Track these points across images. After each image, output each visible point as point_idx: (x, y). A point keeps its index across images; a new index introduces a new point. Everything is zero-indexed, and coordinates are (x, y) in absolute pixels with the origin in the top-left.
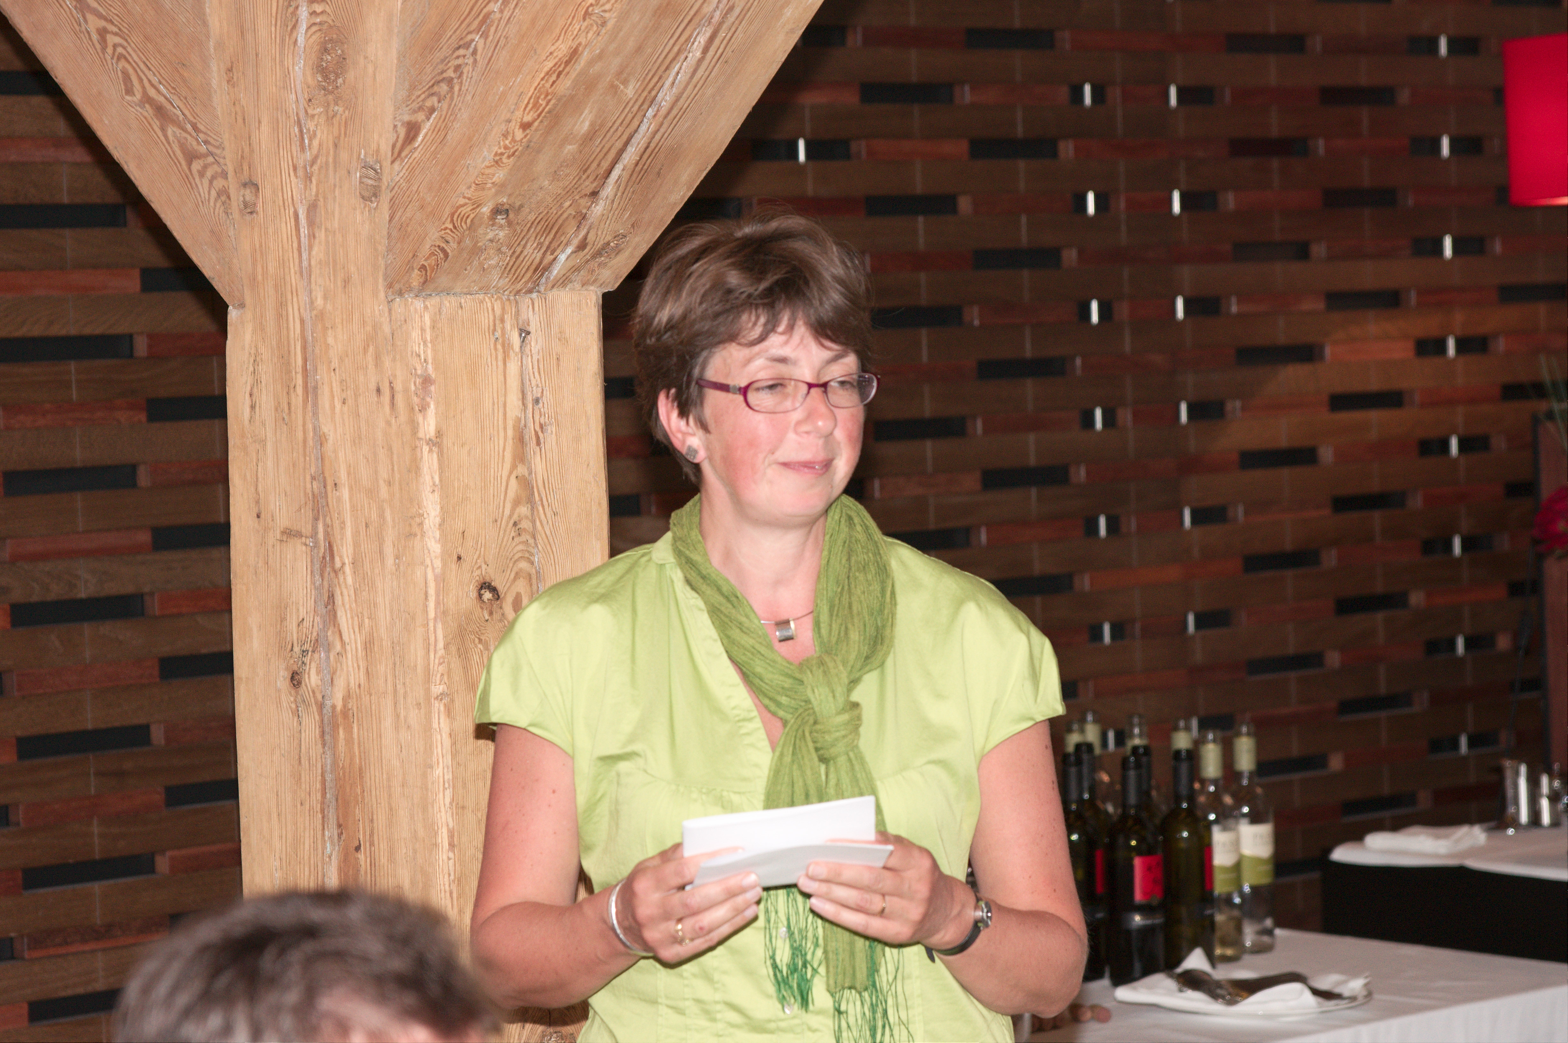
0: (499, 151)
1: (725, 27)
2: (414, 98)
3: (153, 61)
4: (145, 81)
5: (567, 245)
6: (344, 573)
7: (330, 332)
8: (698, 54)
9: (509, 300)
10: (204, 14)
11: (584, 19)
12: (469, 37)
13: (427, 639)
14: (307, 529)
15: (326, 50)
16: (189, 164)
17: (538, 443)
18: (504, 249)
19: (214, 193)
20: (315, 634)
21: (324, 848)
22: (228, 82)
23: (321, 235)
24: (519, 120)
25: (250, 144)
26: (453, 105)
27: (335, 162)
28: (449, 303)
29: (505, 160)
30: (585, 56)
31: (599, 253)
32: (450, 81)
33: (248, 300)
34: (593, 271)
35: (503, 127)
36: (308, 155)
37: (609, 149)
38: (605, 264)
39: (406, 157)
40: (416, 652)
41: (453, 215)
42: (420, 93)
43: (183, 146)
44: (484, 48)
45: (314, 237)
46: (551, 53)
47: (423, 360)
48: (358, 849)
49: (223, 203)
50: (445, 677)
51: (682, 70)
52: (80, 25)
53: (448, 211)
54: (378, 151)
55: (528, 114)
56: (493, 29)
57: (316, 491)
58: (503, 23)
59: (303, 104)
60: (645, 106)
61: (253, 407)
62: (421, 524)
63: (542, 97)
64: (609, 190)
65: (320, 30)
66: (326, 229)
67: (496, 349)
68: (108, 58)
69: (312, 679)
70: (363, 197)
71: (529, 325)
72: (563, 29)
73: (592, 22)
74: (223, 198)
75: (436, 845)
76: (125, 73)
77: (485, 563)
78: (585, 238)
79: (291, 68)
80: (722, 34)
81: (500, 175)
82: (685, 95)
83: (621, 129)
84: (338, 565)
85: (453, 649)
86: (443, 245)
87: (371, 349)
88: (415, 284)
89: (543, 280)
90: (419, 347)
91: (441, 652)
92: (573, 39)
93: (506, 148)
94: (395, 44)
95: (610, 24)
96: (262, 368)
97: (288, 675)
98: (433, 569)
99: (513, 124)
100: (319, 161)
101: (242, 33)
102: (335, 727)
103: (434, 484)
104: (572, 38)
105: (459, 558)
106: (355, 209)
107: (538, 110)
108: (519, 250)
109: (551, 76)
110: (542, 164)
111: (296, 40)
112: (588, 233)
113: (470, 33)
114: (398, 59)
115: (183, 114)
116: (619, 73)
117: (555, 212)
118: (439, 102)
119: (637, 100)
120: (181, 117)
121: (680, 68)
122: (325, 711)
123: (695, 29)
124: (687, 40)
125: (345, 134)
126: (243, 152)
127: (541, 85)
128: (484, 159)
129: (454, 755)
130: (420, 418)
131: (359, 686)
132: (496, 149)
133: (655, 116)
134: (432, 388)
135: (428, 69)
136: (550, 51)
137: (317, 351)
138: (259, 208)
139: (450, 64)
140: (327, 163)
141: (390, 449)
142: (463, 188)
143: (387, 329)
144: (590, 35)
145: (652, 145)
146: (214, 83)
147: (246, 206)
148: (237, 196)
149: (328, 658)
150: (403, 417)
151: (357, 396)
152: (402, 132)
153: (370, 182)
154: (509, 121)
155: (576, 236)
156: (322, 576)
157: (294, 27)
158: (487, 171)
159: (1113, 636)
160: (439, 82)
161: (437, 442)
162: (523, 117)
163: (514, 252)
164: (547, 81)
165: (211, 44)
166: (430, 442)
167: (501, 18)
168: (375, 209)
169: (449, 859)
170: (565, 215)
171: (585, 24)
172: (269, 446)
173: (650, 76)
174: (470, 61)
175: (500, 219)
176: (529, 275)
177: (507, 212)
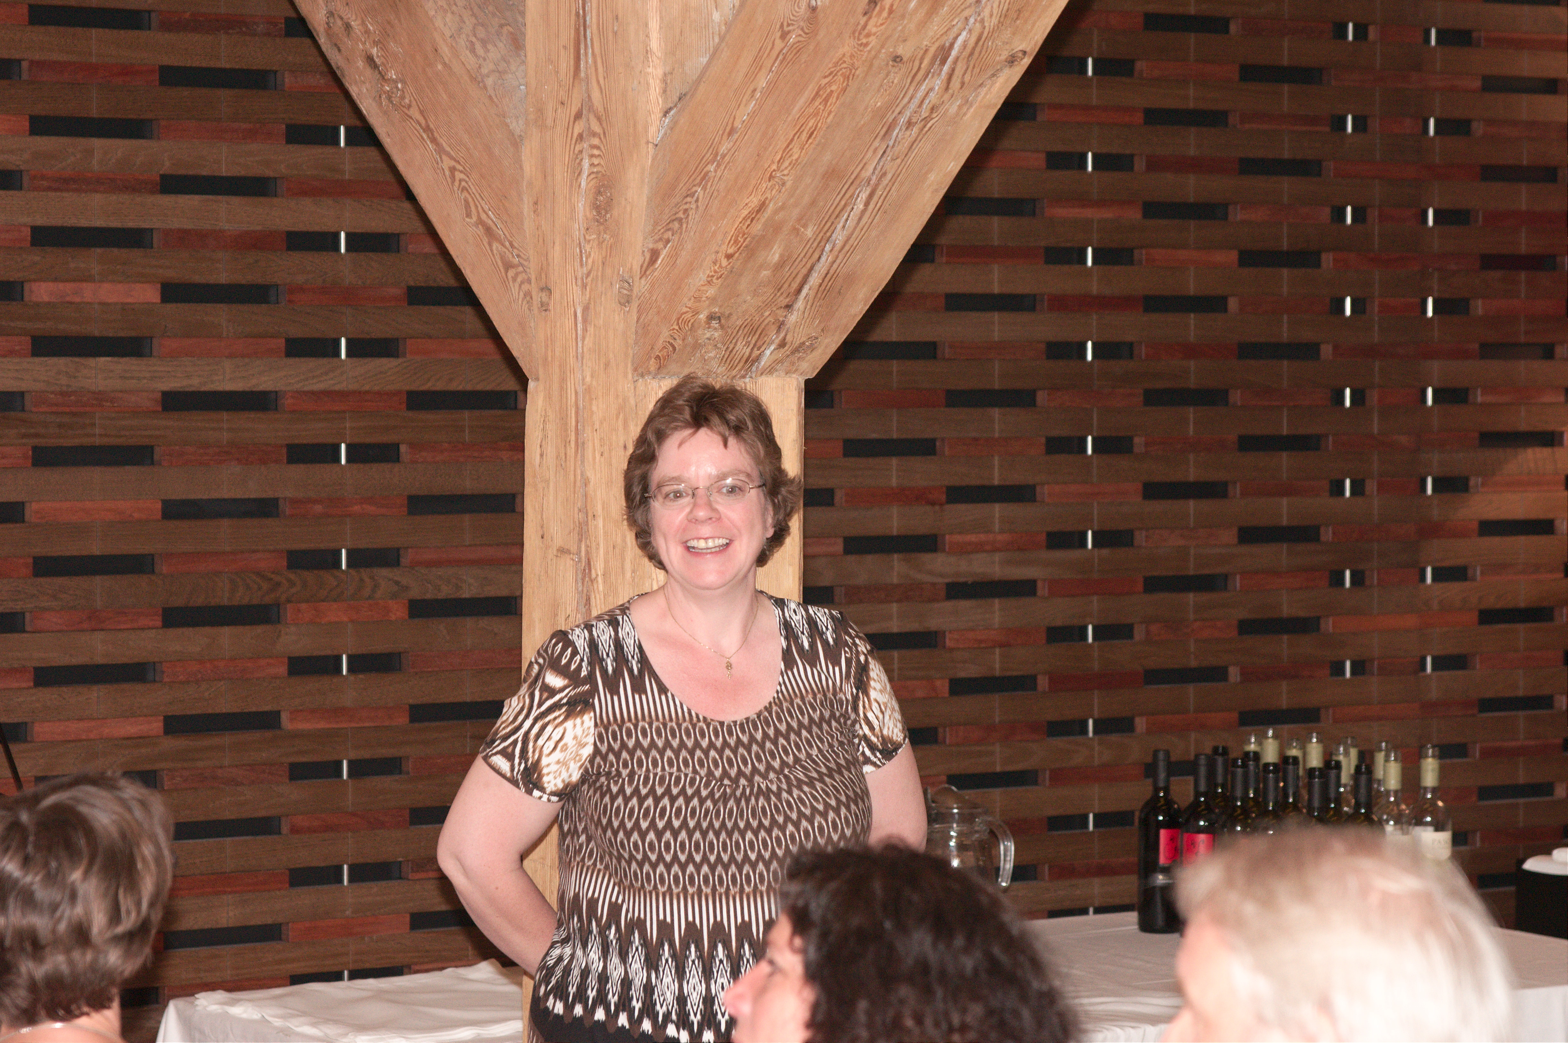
0: (711, 274)
1: (880, 187)
2: (656, 231)
3: (485, 193)
4: (480, 208)
5: (770, 344)
7: (594, 402)
8: (861, 207)
10: (521, 161)
12: (694, 189)
14: (574, 548)
15: (599, 192)
16: (506, 272)
19: (522, 294)
22: (534, 212)
23: (591, 329)
24: (725, 252)
25: (547, 259)
26: (681, 238)
27: (602, 276)
29: (715, 281)
30: (771, 207)
31: (796, 350)
32: (680, 220)
33: (541, 376)
34: (793, 364)
35: (713, 257)
36: (585, 270)
37: (797, 275)
38: (804, 358)
39: (649, 274)
41: (678, 319)
42: (660, 228)
43: (502, 258)
44: (703, 198)
45: (587, 330)
46: (746, 204)
49: (528, 302)
51: (850, 218)
52: (438, 164)
53: (674, 318)
54: (631, 269)
55: (731, 247)
56: (709, 184)
57: (581, 520)
58: (716, 179)
59: (583, 231)
60: (822, 244)
61: (542, 455)
63: (741, 236)
64: (800, 304)
65: (596, 177)
66: (595, 326)
68: (456, 189)
70: (620, 303)
72: (755, 187)
73: (775, 182)
74: (528, 298)
76: (466, 201)
78: (784, 339)
79: (576, 205)
80: (879, 192)
81: (711, 292)
82: (854, 236)
83: (805, 260)
84: (594, 576)
86: (672, 341)
87: (621, 415)
88: (652, 369)
89: (754, 368)
93: (715, 272)
94: (646, 191)
95: (789, 184)
96: (549, 426)
99: (720, 254)
100: (592, 274)
101: (545, 176)
104: (761, 193)
106: (614, 311)
107: (738, 245)
108: (731, 346)
109: (746, 221)
110: (744, 284)
111: (580, 185)
112: (786, 335)
113: (695, 186)
114: (648, 204)
115: (504, 234)
116: (799, 220)
117: (758, 319)
118: (673, 235)
119: (815, 239)
120: (503, 236)
121: (848, 216)
123: (857, 189)
124: (852, 196)
125: (610, 255)
126: (542, 264)
127: (739, 227)
128: (700, 280)
132: (708, 272)
133: (831, 251)
135: (667, 211)
136: (745, 202)
137: (585, 416)
138: (551, 307)
139: (681, 208)
140: (597, 276)
142: (685, 300)
143: (632, 402)
144: (774, 192)
145: (832, 272)
146: (525, 213)
147: (542, 305)
148: (538, 297)
152: (648, 256)
153: (625, 292)
154: (717, 252)
155: (777, 337)
156: (583, 583)
157: (579, 174)
158: (703, 288)
159: (1353, 673)
160: (673, 221)
162: (727, 250)
163: (728, 348)
164: (744, 224)
165: (525, 184)
167: (715, 176)
168: (628, 312)
170: (766, 322)
171: (770, 184)
172: (551, 485)
173: (824, 222)
174: (694, 206)
175: (714, 323)
176: (741, 364)
177: (719, 318)
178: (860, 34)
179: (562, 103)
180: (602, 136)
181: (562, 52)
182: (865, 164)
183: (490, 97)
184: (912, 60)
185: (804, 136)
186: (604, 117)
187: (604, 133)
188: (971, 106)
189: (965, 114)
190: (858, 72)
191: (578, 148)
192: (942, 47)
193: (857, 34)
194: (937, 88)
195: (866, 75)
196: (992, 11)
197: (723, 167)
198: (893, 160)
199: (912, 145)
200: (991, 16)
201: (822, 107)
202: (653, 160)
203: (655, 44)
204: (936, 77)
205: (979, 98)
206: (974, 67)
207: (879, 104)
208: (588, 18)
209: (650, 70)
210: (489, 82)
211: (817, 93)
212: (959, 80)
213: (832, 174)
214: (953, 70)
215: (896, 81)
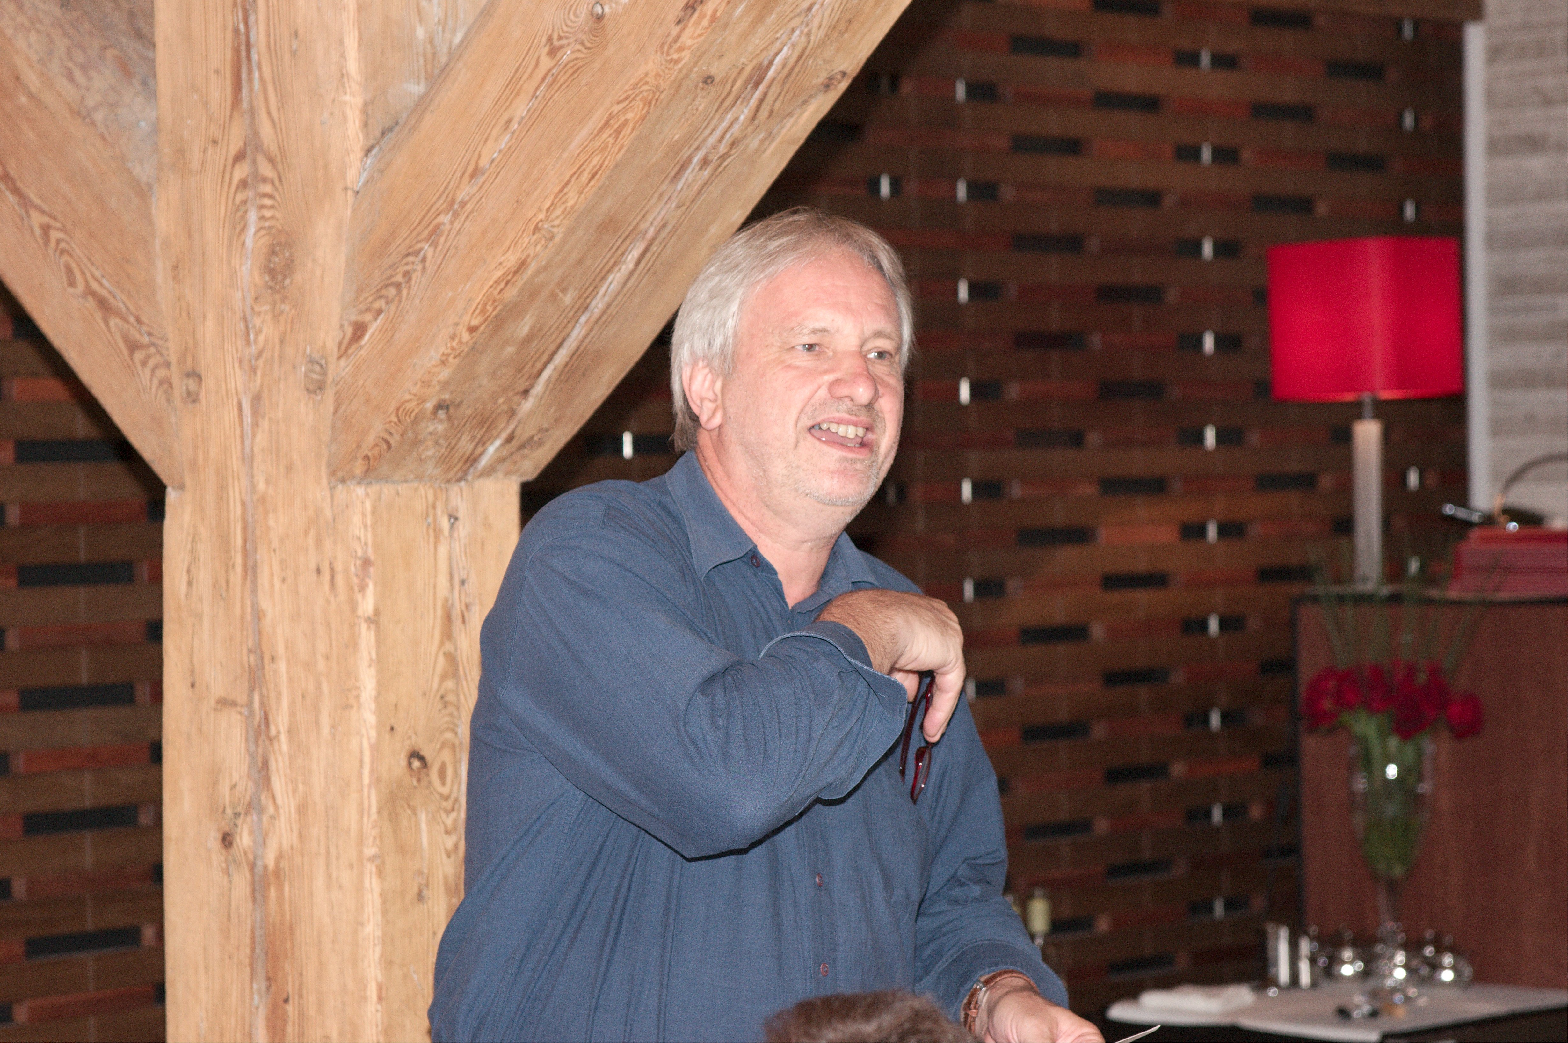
0: (446, 352)
1: (657, 242)
2: (361, 299)
3: (97, 256)
4: (88, 275)
5: (496, 438)
6: (279, 741)
7: (271, 515)
8: (631, 266)
9: (440, 487)
10: (151, 215)
11: (534, 233)
12: (419, 246)
13: (361, 804)
14: (242, 698)
15: (274, 252)
16: (132, 354)
17: (464, 621)
18: (441, 441)
19: (156, 382)
20: (248, 798)
21: (252, 1000)
22: (174, 278)
23: (265, 424)
24: (466, 324)
25: (194, 337)
26: (400, 308)
27: (281, 357)
28: (388, 490)
29: (451, 359)
30: (533, 267)
31: (522, 446)
32: (398, 286)
33: (188, 481)
34: (515, 462)
35: (451, 330)
36: (254, 349)
37: (544, 352)
38: (528, 456)
39: (352, 353)
40: (350, 817)
41: (398, 410)
42: (367, 295)
43: (125, 338)
44: (434, 256)
45: (257, 425)
46: (501, 264)
47: (363, 543)
48: (286, 1001)
49: (165, 392)
50: (378, 841)
51: (615, 280)
52: (22, 219)
53: (393, 406)
54: (324, 348)
55: (476, 318)
56: (442, 239)
57: (253, 663)
58: (453, 234)
59: (250, 300)
60: (579, 313)
61: (190, 583)
62: (358, 697)
63: (490, 303)
64: (539, 388)
65: (268, 234)
66: (270, 420)
67: (428, 533)
68: (51, 252)
69: (244, 839)
70: (308, 390)
71: (457, 510)
72: (513, 242)
73: (540, 236)
74: (165, 386)
75: (365, 998)
76: (67, 267)
77: (416, 734)
78: (513, 432)
79: (238, 268)
80: (654, 248)
81: (445, 374)
82: (616, 303)
83: (556, 333)
84: (273, 733)
85: (385, 814)
86: (387, 437)
87: (312, 532)
88: (358, 472)
89: (472, 470)
90: (360, 532)
91: (374, 816)
92: (523, 251)
93: (453, 349)
94: (344, 249)
95: (557, 239)
96: (201, 547)
97: (219, 836)
98: (369, 738)
99: (460, 327)
100: (264, 355)
101: (190, 234)
102: (266, 886)
103: (371, 659)
104: (520, 250)
105: (392, 729)
106: (299, 401)
107: (485, 314)
108: (454, 442)
109: (499, 284)
110: (484, 365)
111: (243, 244)
112: (516, 427)
113: (418, 242)
114: (347, 263)
115: (126, 306)
116: (560, 283)
117: (489, 408)
118: (387, 304)
119: (573, 307)
120: (124, 309)
121: (614, 278)
122: (256, 870)
123: (631, 243)
124: (623, 254)
125: (291, 331)
126: (186, 344)
127: (489, 292)
128: (431, 358)
129: (385, 912)
130: (359, 597)
131: (292, 847)
132: (443, 350)
133: (587, 322)
134: (371, 570)
135: (377, 274)
136: (500, 261)
137: (258, 532)
138: (202, 396)
139: (398, 270)
140: (272, 358)
141: (329, 626)
142: (409, 385)
143: (328, 513)
144: (539, 247)
145: (582, 348)
146: (159, 279)
147: (188, 395)
148: (180, 386)
149: (260, 820)
150: (343, 595)
151: (296, 575)
152: (349, 331)
153: (315, 376)
154: (457, 324)
155: (505, 431)
156: (256, 743)
157: (243, 229)
158: (433, 370)
160: (386, 286)
161: (374, 620)
162: (471, 320)
163: (449, 445)
164: (495, 288)
165: (157, 243)
166: (369, 620)
167: (451, 230)
168: (320, 401)
169: (377, 1011)
170: (498, 411)
171: (534, 238)
172: (206, 621)
173: (587, 285)
174: (419, 267)
175: (442, 414)
176: (460, 465)
177: (447, 408)
178: (670, 47)
179: (215, 142)
180: (277, 182)
181: (213, 77)
182: (646, 213)
183: (102, 136)
184: (724, 81)
185: (585, 177)
186: (278, 159)
187: (280, 178)
188: (773, 141)
189: (764, 152)
190: (662, 96)
191: (240, 197)
192: (760, 66)
193: (666, 48)
194: (742, 118)
195: (671, 99)
196: (821, 21)
197: (462, 218)
198: (678, 207)
199: (702, 188)
200: (819, 27)
201: (611, 140)
202: (354, 210)
203: (353, 66)
204: (745, 104)
205: (784, 131)
206: (787, 92)
207: (677, 137)
208: (253, 35)
209: (347, 98)
210: (99, 116)
211: (607, 124)
212: (768, 108)
213: (609, 225)
214: (765, 94)
215: (701, 108)
